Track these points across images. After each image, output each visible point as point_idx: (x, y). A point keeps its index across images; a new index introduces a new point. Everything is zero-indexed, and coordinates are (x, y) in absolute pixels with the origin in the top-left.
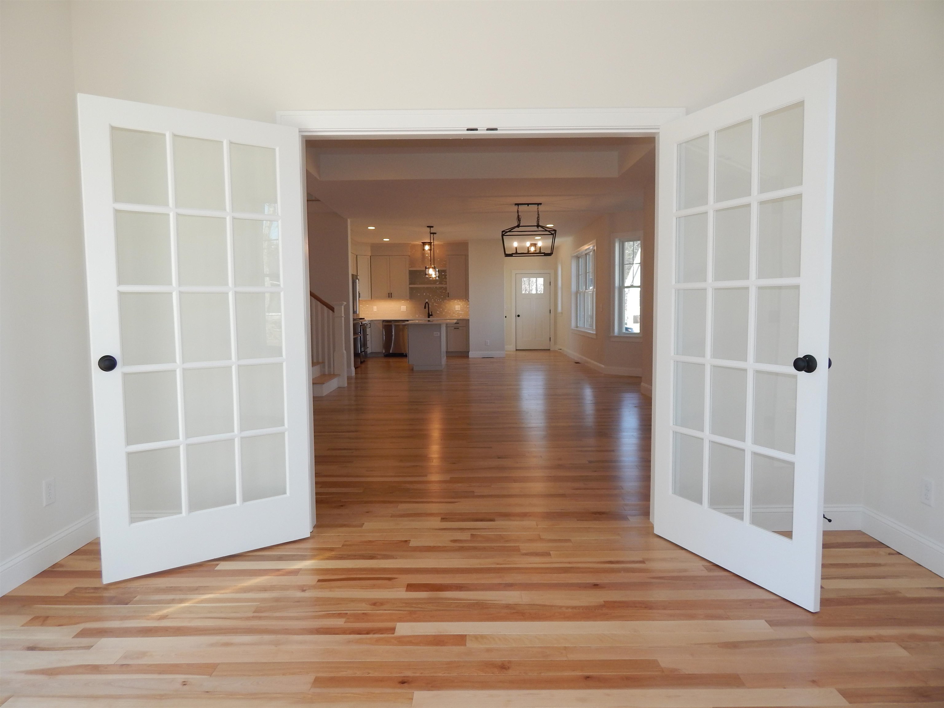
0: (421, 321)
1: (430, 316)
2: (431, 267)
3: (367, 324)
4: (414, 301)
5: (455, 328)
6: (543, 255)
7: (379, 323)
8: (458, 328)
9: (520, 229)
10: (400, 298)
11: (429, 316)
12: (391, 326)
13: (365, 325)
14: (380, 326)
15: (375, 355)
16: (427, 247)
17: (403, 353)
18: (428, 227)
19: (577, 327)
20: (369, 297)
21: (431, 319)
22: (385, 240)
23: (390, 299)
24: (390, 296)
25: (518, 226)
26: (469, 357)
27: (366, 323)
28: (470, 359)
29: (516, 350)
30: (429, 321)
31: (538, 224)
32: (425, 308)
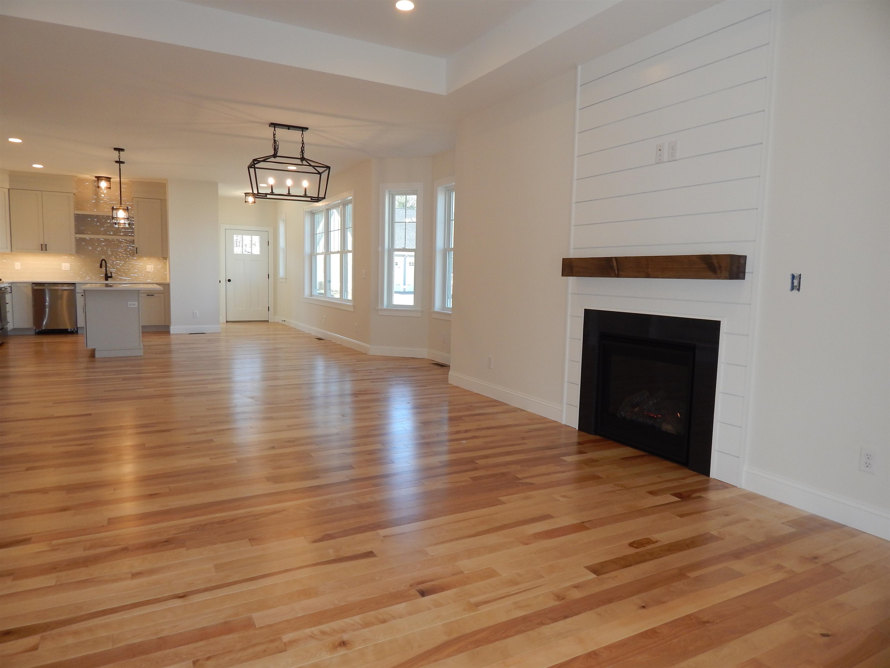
0: (94, 285)
1: (109, 279)
2: (121, 208)
3: (6, 288)
4: (83, 257)
5: (147, 295)
6: (309, 199)
7: (27, 287)
8: (153, 295)
9: (277, 159)
10: (60, 252)
11: (107, 278)
12: (43, 291)
13: (3, 289)
14: (29, 292)
15: (19, 333)
16: (103, 184)
17: (68, 329)
18: (116, 149)
19: (311, 295)
20: (7, 248)
21: (110, 281)
22: (34, 166)
23: (44, 253)
24: (44, 248)
25: (275, 156)
26: (170, 333)
27: (4, 287)
28: (172, 336)
29: (227, 322)
30: (107, 285)
31: (303, 156)
32: (101, 267)
